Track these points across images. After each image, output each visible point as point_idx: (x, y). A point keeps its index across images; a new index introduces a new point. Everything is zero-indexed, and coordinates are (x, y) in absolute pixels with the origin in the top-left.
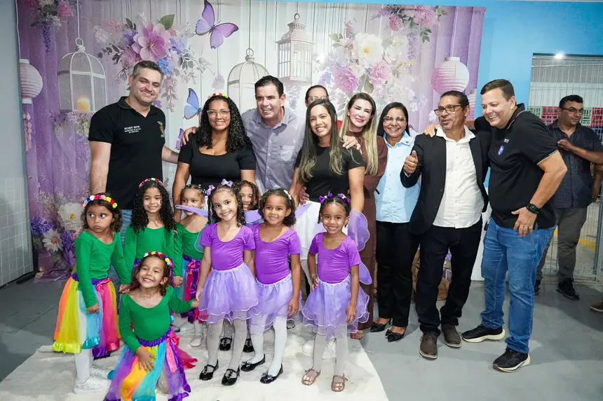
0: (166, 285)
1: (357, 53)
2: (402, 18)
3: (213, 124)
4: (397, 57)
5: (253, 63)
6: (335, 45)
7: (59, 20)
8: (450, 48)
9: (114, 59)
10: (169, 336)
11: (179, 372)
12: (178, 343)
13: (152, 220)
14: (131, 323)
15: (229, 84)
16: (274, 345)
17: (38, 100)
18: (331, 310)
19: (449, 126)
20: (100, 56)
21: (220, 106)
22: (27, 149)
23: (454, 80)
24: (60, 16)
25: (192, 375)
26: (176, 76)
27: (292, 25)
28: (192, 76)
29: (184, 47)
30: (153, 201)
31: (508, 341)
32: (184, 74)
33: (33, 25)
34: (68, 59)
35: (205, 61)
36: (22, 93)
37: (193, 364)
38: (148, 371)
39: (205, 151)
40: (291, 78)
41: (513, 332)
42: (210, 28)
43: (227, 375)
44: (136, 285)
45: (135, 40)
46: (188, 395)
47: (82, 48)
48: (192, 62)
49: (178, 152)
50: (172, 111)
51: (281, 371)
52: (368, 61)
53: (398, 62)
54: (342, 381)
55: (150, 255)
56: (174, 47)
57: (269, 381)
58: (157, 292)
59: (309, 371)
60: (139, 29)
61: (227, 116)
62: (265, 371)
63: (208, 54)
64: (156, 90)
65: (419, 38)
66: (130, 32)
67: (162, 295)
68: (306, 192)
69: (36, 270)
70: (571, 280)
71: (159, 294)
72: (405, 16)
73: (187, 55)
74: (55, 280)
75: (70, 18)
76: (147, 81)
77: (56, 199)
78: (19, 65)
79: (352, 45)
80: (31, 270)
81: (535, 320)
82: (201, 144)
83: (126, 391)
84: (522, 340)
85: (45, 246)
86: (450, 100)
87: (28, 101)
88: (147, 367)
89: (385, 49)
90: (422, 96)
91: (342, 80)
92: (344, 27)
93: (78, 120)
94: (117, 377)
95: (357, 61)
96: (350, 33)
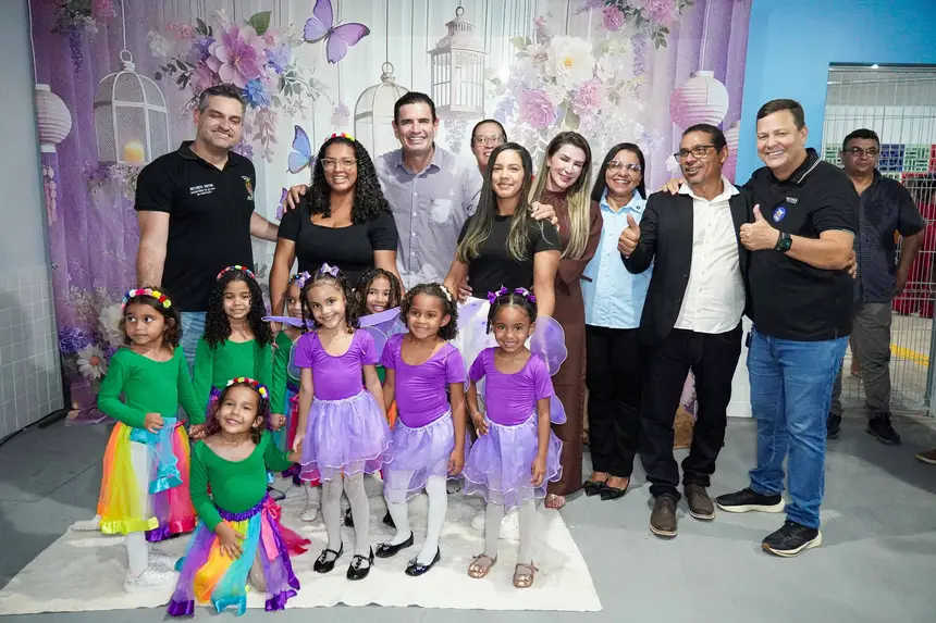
0: (260, 428)
1: (554, 67)
2: (623, 10)
3: (330, 179)
4: (616, 73)
5: (393, 85)
6: (520, 55)
7: (94, 22)
8: (698, 58)
9: (179, 82)
10: (266, 505)
11: (281, 559)
12: (279, 517)
13: (238, 329)
14: (209, 486)
15: (357, 118)
16: (427, 518)
17: (65, 146)
18: (511, 465)
19: (697, 178)
20: (158, 77)
21: (343, 152)
22: (51, 222)
23: (706, 106)
24: (95, 17)
25: (302, 564)
26: (276, 106)
27: (452, 25)
28: (301, 107)
29: (286, 61)
30: (238, 300)
31: (787, 509)
32: (288, 105)
33: (54, 31)
34: (110, 82)
35: (318, 82)
36: (40, 136)
37: (304, 547)
38: (235, 559)
39: (318, 220)
40: (453, 108)
41: (795, 495)
42: (326, 32)
43: (354, 565)
44: (215, 428)
45: (211, 52)
46: (296, 594)
47: (130, 66)
48: (299, 84)
49: (278, 223)
50: (269, 161)
51: (437, 558)
52: (571, 79)
53: (618, 79)
54: (530, 572)
55: (236, 383)
56: (271, 62)
57: (419, 573)
58: (247, 439)
59: (479, 557)
60: (217, 35)
61: (353, 168)
62: (412, 558)
63: (324, 72)
64: (236, 128)
65: (649, 41)
66: (203, 39)
67: (255, 442)
68: (469, 284)
69: (68, 407)
70: (887, 415)
71: (250, 442)
72: (628, 8)
73: (291, 74)
74: (97, 422)
75: (110, 19)
76: (221, 116)
77: (96, 298)
78: (35, 93)
79: (546, 55)
80: (61, 406)
81: (828, 476)
82: (313, 210)
83: (202, 588)
84: (810, 507)
85: (81, 369)
86: (697, 139)
87: (49, 149)
88: (232, 551)
89: (598, 60)
90: (656, 132)
91: (530, 110)
92: (532, 26)
93: (126, 177)
94: (188, 568)
95: (554, 79)
96: (543, 35)
